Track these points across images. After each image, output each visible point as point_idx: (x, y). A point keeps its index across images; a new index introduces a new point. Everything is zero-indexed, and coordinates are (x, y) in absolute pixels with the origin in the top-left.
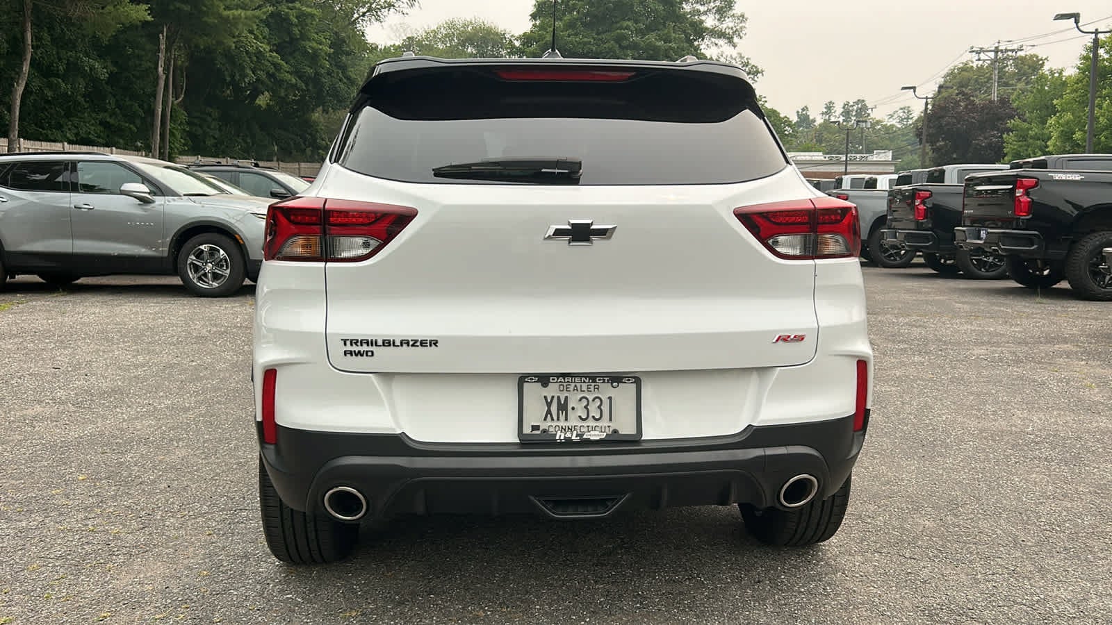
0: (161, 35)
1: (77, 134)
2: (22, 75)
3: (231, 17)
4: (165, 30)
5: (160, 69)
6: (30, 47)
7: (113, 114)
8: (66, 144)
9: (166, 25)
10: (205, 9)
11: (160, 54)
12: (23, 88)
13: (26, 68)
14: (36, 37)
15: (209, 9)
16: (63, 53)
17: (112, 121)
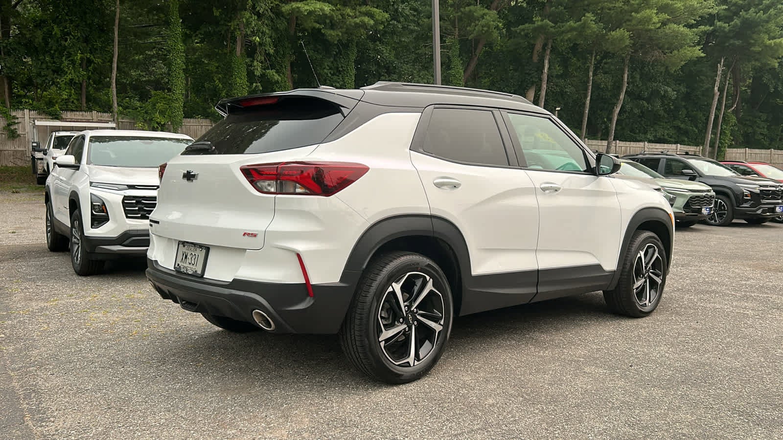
0: (719, 65)
1: (655, 137)
2: (619, 101)
3: (773, 45)
4: (722, 61)
5: (716, 89)
6: (626, 83)
7: (683, 122)
8: (646, 143)
9: (724, 57)
10: (752, 41)
11: (717, 78)
12: (619, 109)
13: (622, 97)
14: (631, 76)
15: (756, 41)
16: (649, 84)
17: (682, 126)
